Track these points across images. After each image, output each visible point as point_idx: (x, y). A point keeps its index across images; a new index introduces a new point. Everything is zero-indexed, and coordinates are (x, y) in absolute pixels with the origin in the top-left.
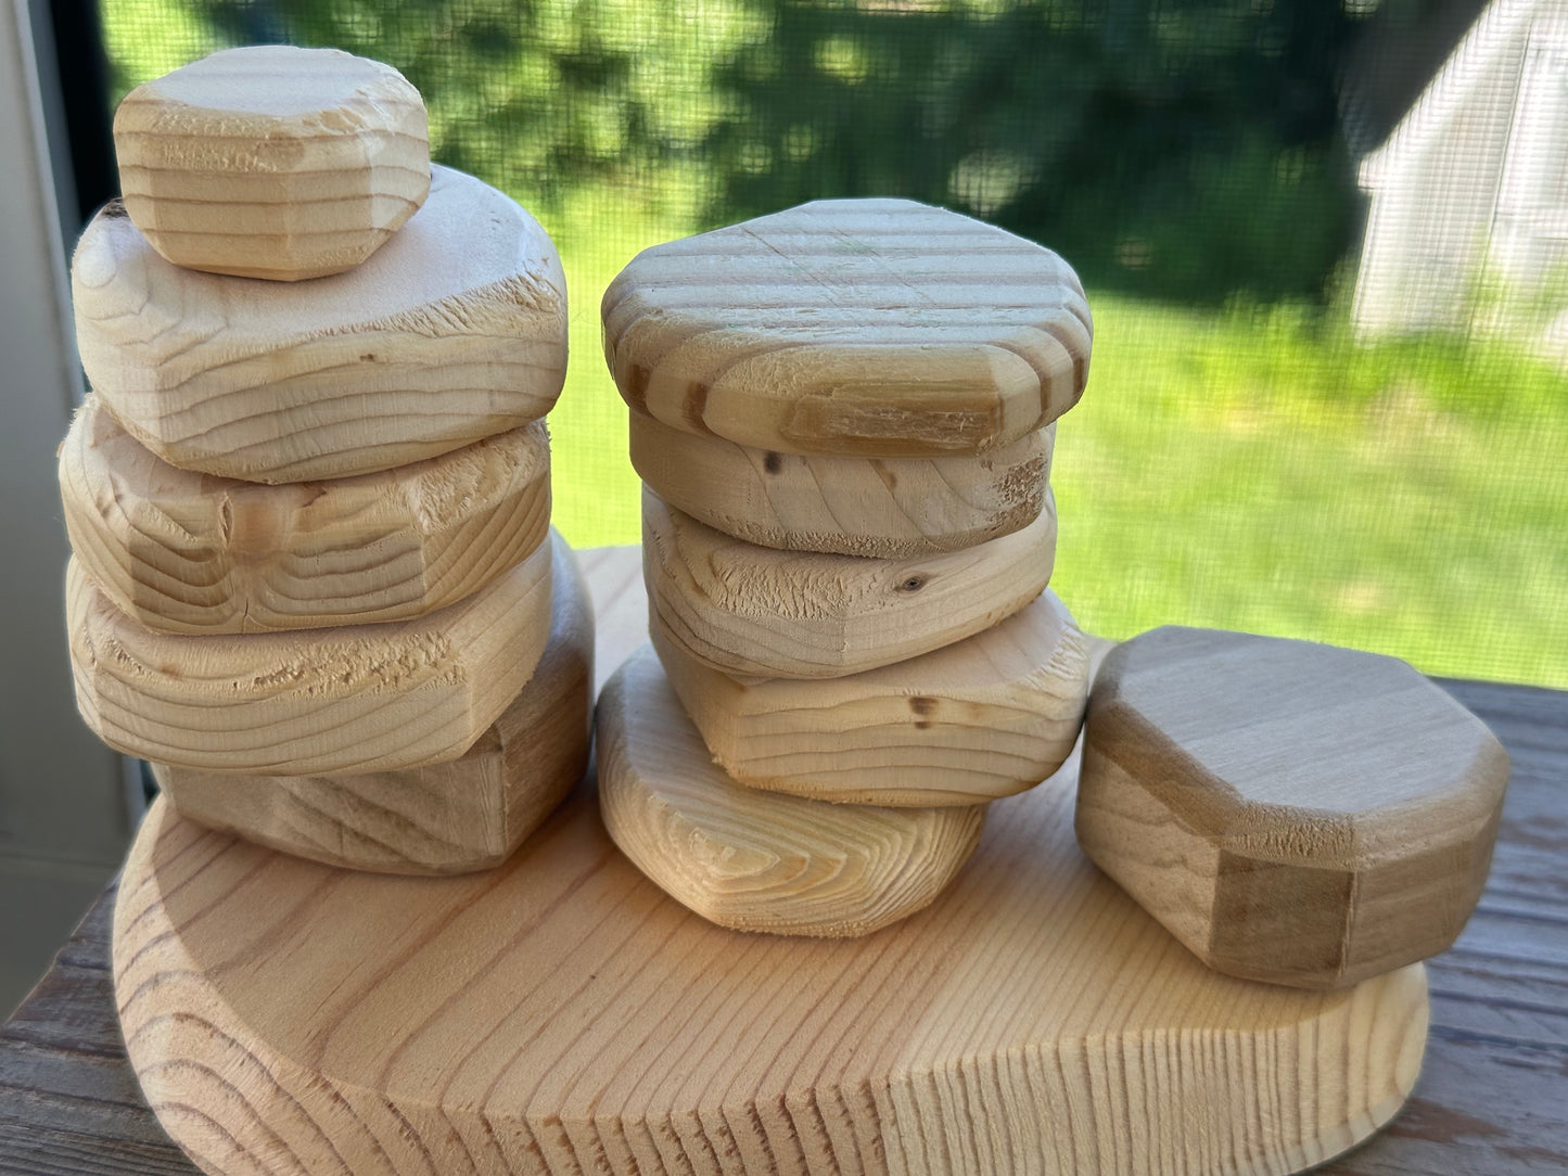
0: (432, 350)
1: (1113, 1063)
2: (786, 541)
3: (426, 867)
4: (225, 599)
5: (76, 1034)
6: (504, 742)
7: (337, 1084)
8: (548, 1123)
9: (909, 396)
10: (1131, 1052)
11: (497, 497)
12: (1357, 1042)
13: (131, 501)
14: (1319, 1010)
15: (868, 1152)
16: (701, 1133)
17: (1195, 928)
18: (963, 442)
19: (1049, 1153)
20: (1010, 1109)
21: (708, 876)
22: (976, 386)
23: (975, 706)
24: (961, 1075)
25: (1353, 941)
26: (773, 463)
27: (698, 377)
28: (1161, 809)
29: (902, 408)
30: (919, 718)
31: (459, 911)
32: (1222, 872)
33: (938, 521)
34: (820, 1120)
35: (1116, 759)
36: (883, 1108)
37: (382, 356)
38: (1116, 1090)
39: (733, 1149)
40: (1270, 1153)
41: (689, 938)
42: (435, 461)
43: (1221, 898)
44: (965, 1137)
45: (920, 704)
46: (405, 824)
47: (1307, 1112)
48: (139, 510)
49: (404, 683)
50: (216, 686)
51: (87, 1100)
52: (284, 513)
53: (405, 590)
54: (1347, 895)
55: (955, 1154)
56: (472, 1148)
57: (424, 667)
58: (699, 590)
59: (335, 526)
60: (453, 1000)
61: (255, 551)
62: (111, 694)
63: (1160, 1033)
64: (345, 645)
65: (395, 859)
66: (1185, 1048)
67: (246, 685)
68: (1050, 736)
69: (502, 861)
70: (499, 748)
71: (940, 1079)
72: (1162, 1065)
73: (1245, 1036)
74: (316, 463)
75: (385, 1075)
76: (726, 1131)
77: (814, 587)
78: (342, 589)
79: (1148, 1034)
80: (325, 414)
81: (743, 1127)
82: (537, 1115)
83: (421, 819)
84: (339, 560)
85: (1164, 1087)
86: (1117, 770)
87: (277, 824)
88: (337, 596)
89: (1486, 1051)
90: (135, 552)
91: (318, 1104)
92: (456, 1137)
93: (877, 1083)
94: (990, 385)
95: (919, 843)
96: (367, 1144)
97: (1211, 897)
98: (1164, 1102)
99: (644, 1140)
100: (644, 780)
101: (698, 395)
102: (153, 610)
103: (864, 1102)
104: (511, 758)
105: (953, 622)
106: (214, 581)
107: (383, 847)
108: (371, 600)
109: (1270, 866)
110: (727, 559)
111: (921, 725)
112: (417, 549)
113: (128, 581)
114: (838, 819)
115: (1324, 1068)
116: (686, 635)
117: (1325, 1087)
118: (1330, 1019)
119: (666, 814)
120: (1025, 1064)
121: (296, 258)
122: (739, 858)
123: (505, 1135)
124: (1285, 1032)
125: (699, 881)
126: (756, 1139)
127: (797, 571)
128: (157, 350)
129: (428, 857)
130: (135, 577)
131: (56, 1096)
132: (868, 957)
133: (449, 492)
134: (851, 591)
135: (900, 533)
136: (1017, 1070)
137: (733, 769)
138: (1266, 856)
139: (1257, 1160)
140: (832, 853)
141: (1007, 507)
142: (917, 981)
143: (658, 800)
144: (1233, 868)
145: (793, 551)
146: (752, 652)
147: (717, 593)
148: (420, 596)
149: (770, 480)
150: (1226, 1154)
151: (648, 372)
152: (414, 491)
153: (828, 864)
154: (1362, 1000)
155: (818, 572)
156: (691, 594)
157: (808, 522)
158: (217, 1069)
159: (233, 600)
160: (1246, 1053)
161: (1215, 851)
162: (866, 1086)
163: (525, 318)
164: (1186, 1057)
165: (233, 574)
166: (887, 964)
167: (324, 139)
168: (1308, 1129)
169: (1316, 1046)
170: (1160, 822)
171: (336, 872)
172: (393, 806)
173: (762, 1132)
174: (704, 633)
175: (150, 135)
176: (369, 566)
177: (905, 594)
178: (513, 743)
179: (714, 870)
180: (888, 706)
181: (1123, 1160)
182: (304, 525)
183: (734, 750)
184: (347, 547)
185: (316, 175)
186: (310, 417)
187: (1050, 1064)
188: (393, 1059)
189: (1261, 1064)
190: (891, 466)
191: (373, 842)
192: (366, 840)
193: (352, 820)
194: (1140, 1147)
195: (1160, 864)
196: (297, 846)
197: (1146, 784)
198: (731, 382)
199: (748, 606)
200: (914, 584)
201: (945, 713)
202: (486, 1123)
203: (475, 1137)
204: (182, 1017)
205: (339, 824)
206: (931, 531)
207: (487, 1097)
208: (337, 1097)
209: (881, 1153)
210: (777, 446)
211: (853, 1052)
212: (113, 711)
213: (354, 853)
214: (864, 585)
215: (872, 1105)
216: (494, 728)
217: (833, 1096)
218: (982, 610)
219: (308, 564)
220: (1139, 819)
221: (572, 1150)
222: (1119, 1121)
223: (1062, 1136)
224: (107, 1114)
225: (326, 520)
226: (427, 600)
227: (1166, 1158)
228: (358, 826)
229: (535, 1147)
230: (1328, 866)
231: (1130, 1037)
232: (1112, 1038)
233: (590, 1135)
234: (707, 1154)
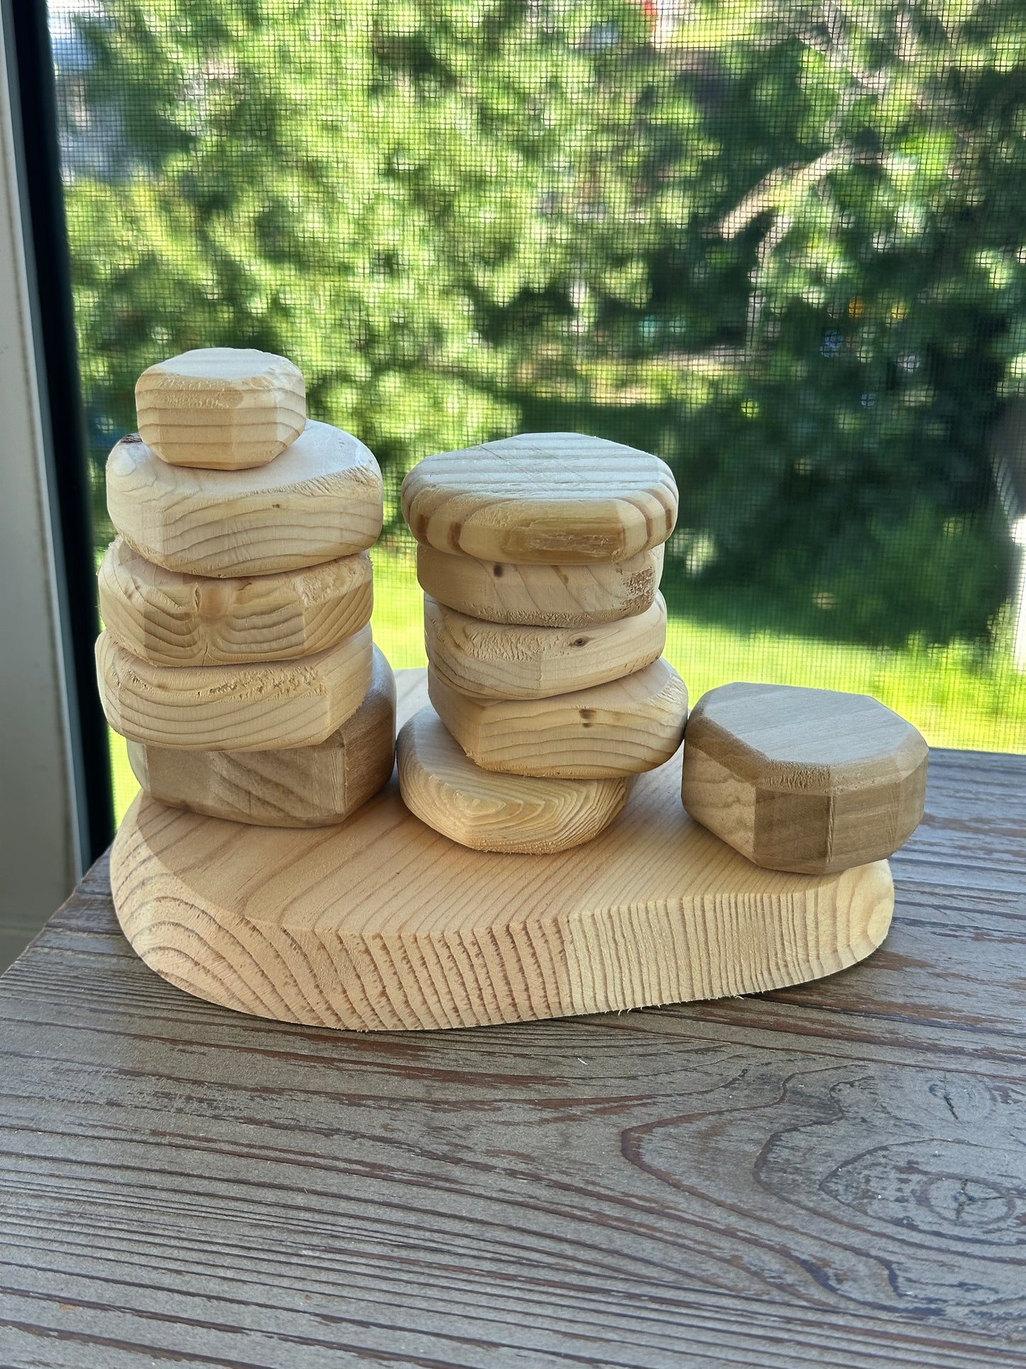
0: (311, 504)
1: (699, 913)
2: (507, 618)
3: (299, 820)
4: (195, 643)
5: (92, 924)
6: (345, 742)
7: (254, 921)
8: (374, 938)
9: (572, 526)
10: (708, 906)
11: (344, 590)
12: (841, 904)
13: (145, 589)
14: (818, 884)
15: (557, 958)
16: (461, 944)
17: (744, 840)
18: (603, 553)
19: (662, 964)
20: (639, 937)
21: (464, 816)
22: (609, 521)
23: (617, 714)
24: (610, 917)
25: (834, 840)
26: (498, 571)
27: (456, 519)
28: (726, 771)
29: (568, 533)
30: (585, 721)
31: (318, 844)
32: (758, 801)
33: (592, 603)
34: (529, 939)
35: (701, 748)
36: (565, 933)
37: (284, 505)
38: (700, 928)
39: (480, 954)
40: (790, 965)
41: (453, 856)
42: (309, 568)
43: (759, 818)
44: (613, 952)
45: (585, 713)
46: (288, 792)
47: (811, 944)
48: (150, 592)
49: (292, 693)
50: (188, 695)
51: (102, 954)
52: (228, 593)
53: (293, 639)
54: (828, 810)
55: (607, 962)
56: (331, 952)
57: (304, 685)
58: (458, 646)
59: (257, 601)
60: (318, 883)
61: (213, 615)
62: (128, 702)
63: (726, 896)
64: (260, 672)
65: (281, 814)
66: (740, 904)
67: (205, 694)
68: (662, 734)
69: (343, 819)
70: (343, 745)
71: (598, 918)
72: (726, 912)
73: (774, 897)
74: (247, 564)
75: (282, 915)
76: (475, 943)
77: (524, 641)
78: (259, 638)
79: (718, 896)
80: (253, 536)
81: (484, 940)
82: (368, 935)
83: (297, 789)
84: (257, 621)
85: (728, 926)
86: (702, 754)
87: (212, 796)
88: (257, 642)
89: (929, 929)
90: (147, 616)
91: (243, 934)
92: (322, 946)
93: (562, 919)
94: (617, 520)
95: (587, 798)
96: (272, 954)
97: (753, 817)
98: (728, 934)
99: (429, 947)
100: (426, 769)
101: (456, 529)
102: (155, 650)
103: (554, 930)
104: (349, 753)
105: (603, 667)
106: (190, 632)
107: (275, 806)
108: (274, 645)
109: (783, 795)
110: (475, 630)
111: (586, 725)
112: (300, 615)
113: (142, 633)
114: (540, 785)
115: (821, 918)
116: (450, 674)
117: (822, 929)
118: (825, 889)
119: (440, 785)
120: (647, 912)
121: (238, 456)
122: (482, 804)
123: (350, 944)
124: (797, 895)
125: (459, 819)
126: (492, 948)
127: (513, 635)
128: (163, 503)
129: (300, 813)
130: (147, 631)
131: (83, 952)
132: (558, 863)
133: (318, 585)
134: (544, 645)
135: (570, 610)
136: (643, 916)
137: (479, 761)
138: (781, 789)
139: (783, 970)
140: (536, 801)
141: (632, 597)
142: (586, 874)
143: (434, 778)
144: (764, 798)
145: (510, 624)
146: (488, 682)
147: (468, 647)
148: (302, 643)
149: (497, 580)
150: (765, 966)
151: (428, 518)
152: (299, 582)
153: (533, 807)
154: (845, 880)
155: (524, 634)
156: (453, 649)
157: (519, 605)
158: (182, 923)
159: (200, 644)
160: (775, 906)
161: (753, 790)
162: (555, 921)
163: (360, 489)
164: (740, 910)
165: (200, 628)
166: (570, 866)
167: (253, 391)
168: (812, 953)
169: (816, 904)
170: (725, 780)
171: (244, 825)
172: (282, 781)
173: (496, 944)
174: (460, 672)
175: (159, 391)
176: (274, 625)
177: (575, 648)
178: (350, 744)
179: (468, 812)
180: (568, 714)
181: (705, 968)
182: (239, 601)
183: (480, 748)
184: (263, 613)
185: (249, 410)
186: (245, 538)
187: (662, 913)
188: (285, 910)
189: (784, 913)
190: (565, 571)
191: (268, 803)
192: (265, 803)
193: (258, 791)
194: (715, 960)
195: (727, 805)
196: (224, 810)
197: (717, 759)
198: (474, 521)
199: (485, 654)
200: (580, 643)
201: (600, 718)
202: (339, 938)
203: (333, 947)
204: (159, 899)
205: (249, 793)
206: (588, 609)
207: (339, 926)
208: (254, 928)
209: (564, 959)
210: (501, 558)
211: (548, 905)
212: (129, 713)
213: (258, 812)
214: (551, 642)
215: (559, 932)
216: (337, 732)
217: (536, 926)
218: (623, 661)
219: (241, 623)
220: (714, 782)
221: (388, 953)
222: (702, 946)
223: (670, 955)
224: (115, 960)
225: (251, 598)
226: (306, 645)
227: (730, 967)
228: (260, 794)
229: (367, 951)
230: (816, 793)
231: (708, 898)
232: (698, 899)
233: (398, 944)
234: (464, 956)
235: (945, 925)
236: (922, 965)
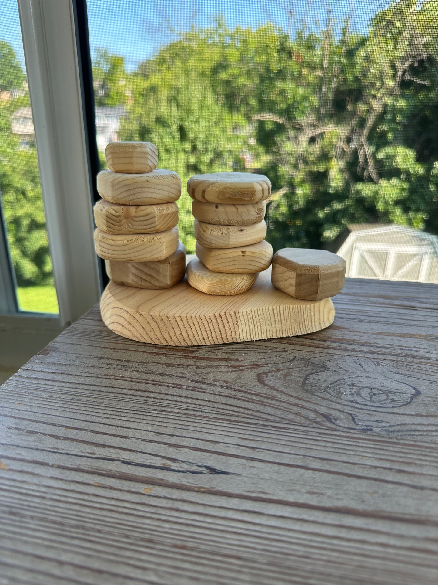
0: (158, 182)
1: (278, 311)
2: (219, 222)
3: (156, 286)
4: (122, 225)
5: (94, 318)
6: (170, 262)
7: (141, 312)
8: (178, 317)
9: (240, 190)
10: (281, 309)
11: (169, 211)
12: (322, 309)
13: (106, 208)
14: (314, 303)
15: (235, 324)
16: (205, 319)
17: (292, 290)
18: (249, 199)
19: (267, 326)
20: (260, 318)
21: (206, 283)
22: (251, 188)
23: (253, 253)
24: (251, 312)
25: (320, 288)
26: (217, 207)
27: (204, 189)
28: (286, 269)
29: (239, 192)
30: (243, 254)
31: (162, 293)
32: (296, 277)
33: (246, 217)
34: (227, 318)
35: (278, 264)
36: (238, 316)
37: (150, 181)
38: (279, 315)
39: (211, 322)
40: (307, 327)
41: (203, 296)
42: (158, 204)
43: (296, 282)
44: (252, 322)
45: (243, 252)
46: (153, 277)
47: (313, 321)
48: (108, 209)
49: (153, 242)
50: (120, 242)
51: (95, 326)
52: (132, 209)
53: (153, 225)
54: (318, 279)
55: (251, 325)
56: (165, 321)
57: (157, 240)
58: (204, 231)
59: (141, 212)
60: (161, 303)
61: (128, 217)
62: (102, 245)
63: (287, 306)
64: (143, 236)
65: (151, 284)
66: (291, 308)
67: (125, 242)
68: (266, 260)
69: (170, 286)
70: (169, 263)
71: (248, 312)
72: (287, 310)
73: (301, 306)
74: (138, 199)
75: (149, 311)
76: (210, 319)
77: (225, 229)
78: (143, 224)
79: (284, 306)
80: (140, 190)
81: (213, 318)
82: (176, 316)
83: (156, 276)
84: (142, 218)
85: (287, 315)
86: (278, 265)
87: (130, 279)
88: (142, 226)
89: (345, 319)
90: (107, 216)
91: (137, 316)
92: (162, 319)
93: (237, 312)
94: (254, 188)
95: (243, 279)
96: (146, 322)
97: (295, 282)
98: (287, 317)
99: (195, 320)
100: (195, 271)
101: (204, 192)
102: (110, 227)
103: (234, 315)
104: (171, 266)
105: (248, 239)
106: (120, 221)
107: (149, 282)
108: (147, 227)
109: (304, 274)
110: (209, 226)
111: (243, 256)
112: (155, 217)
113: (105, 222)
114: (229, 275)
115: (316, 313)
116: (202, 241)
117: (316, 316)
118: (317, 304)
119: (199, 275)
120: (263, 310)
121: (136, 167)
122: (212, 280)
123: (171, 319)
124: (308, 306)
125: (205, 284)
126: (215, 320)
127: (221, 227)
128: (112, 179)
129: (157, 284)
130: (107, 221)
131: (90, 325)
132: (235, 298)
133: (161, 209)
134: (231, 230)
135: (238, 219)
136: (261, 311)
137: (210, 268)
138: (304, 272)
139: (304, 329)
140: (228, 279)
141: (257, 216)
142: (243, 300)
143: (197, 273)
144: (298, 276)
145: (220, 224)
146: (214, 242)
147: (207, 231)
148: (155, 227)
149: (216, 210)
150: (299, 327)
151: (195, 189)
152: (155, 207)
153: (228, 280)
154: (322, 302)
155: (224, 227)
156: (202, 232)
157: (223, 218)
158: (119, 314)
159: (124, 226)
160: (302, 309)
161: (295, 273)
162: (235, 312)
163: (174, 180)
164: (291, 310)
165: (124, 220)
166: (238, 298)
167: (140, 147)
168: (313, 323)
169: (314, 309)
170: (286, 272)
171: (140, 288)
172: (151, 274)
173: (216, 319)
174: (205, 238)
175: (111, 147)
176: (147, 220)
177: (240, 232)
178: (172, 263)
179: (208, 282)
180: (238, 253)
181: (281, 328)
182: (136, 212)
183: (211, 265)
184: (144, 216)
185: (139, 152)
186: (137, 190)
187: (267, 311)
188: (151, 309)
189: (304, 311)
190: (237, 206)
191: (147, 281)
192: (146, 281)
193: (144, 277)
194: (284, 326)
195: (286, 280)
196: (133, 283)
197: (283, 266)
198: (209, 189)
199: (213, 233)
200: (241, 230)
201: (247, 254)
202: (167, 317)
203: (166, 319)
204: (113, 308)
205: (141, 278)
206: (244, 219)
207: (168, 313)
208: (141, 315)
209: (237, 324)
210: (218, 201)
211: (232, 308)
212: (103, 249)
213: (144, 284)
214: (233, 230)
215: (236, 316)
216: (167, 258)
217: (229, 314)
218: (254, 237)
219: (136, 219)
220: (282, 273)
221: (183, 321)
222: (280, 321)
223: (270, 323)
224: (99, 327)
225: (140, 211)
226: (157, 228)
227: (288, 328)
228: (144, 278)
229: (176, 321)
230: (315, 273)
231: (281, 306)
232: (278, 307)
233: (186, 319)
234: (206, 322)
235: (350, 319)
236: (345, 329)
